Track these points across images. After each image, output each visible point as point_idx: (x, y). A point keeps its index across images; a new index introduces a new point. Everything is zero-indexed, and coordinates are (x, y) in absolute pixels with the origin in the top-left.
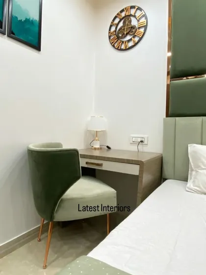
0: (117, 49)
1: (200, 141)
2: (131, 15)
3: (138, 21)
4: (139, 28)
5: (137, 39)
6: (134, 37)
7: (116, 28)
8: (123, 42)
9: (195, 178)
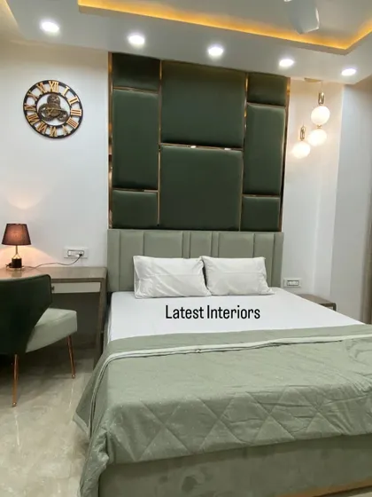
0: (40, 133)
1: (142, 253)
2: (59, 94)
3: (71, 107)
4: (72, 116)
5: (69, 129)
6: (65, 124)
7: (36, 103)
8: (48, 126)
9: (142, 286)
